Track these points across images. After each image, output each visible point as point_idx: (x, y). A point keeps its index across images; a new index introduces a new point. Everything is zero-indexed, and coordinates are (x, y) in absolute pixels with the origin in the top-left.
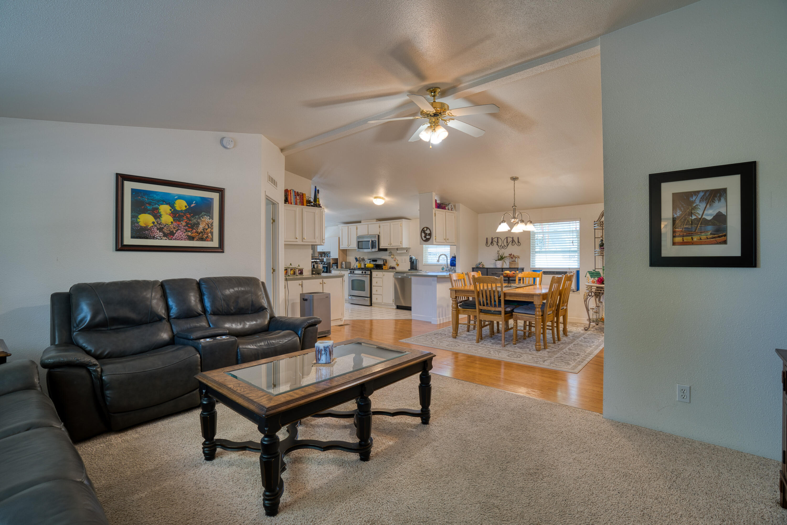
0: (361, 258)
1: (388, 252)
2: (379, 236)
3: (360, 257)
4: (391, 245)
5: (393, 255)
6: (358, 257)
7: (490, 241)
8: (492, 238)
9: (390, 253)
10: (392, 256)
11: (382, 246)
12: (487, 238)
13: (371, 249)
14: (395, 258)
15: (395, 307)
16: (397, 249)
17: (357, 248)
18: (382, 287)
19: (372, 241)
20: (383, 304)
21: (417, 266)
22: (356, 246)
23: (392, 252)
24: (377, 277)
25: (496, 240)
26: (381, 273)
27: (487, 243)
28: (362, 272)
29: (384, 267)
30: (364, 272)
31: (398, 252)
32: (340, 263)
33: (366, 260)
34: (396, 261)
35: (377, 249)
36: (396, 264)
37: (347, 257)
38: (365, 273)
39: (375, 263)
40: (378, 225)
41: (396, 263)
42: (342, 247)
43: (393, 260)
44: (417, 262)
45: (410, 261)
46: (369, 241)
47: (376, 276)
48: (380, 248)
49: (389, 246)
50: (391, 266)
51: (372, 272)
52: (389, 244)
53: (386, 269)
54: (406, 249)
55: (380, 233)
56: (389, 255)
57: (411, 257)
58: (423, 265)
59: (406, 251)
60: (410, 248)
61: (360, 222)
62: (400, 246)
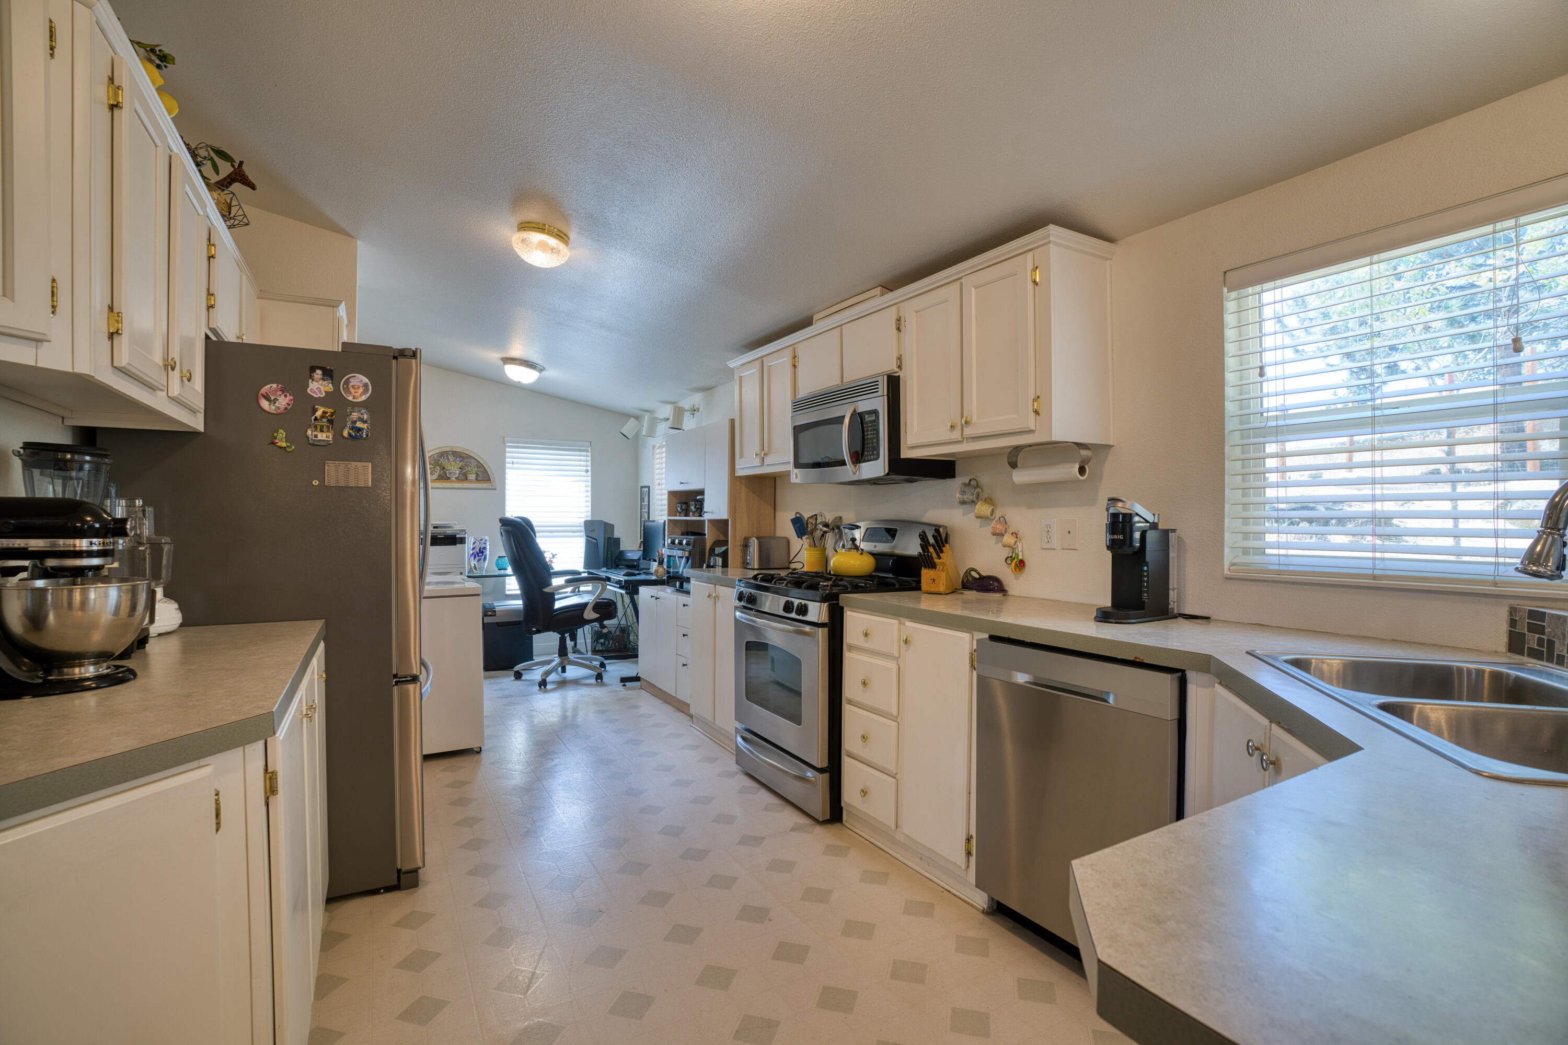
0: (826, 518)
1: (953, 486)
2: (894, 383)
4: (968, 431)
5: (989, 501)
6: (807, 515)
9: (973, 485)
10: (983, 508)
11: (912, 441)
13: (849, 464)
14: (1003, 520)
15: (982, 902)
16: (1013, 458)
17: (790, 466)
18: (895, 717)
21: (1173, 582)
23: (985, 479)
24: (869, 645)
26: (894, 622)
28: (788, 607)
29: (926, 574)
30: (797, 603)
31: (1020, 477)
32: (739, 542)
34: (1007, 539)
35: (876, 468)
36: (1009, 560)
37: (778, 514)
38: (803, 610)
40: (892, 314)
41: (1006, 552)
42: (748, 466)
43: (988, 529)
44: (1172, 555)
45: (1113, 546)
46: (842, 420)
47: (861, 642)
48: (906, 453)
49: (956, 435)
50: (973, 573)
51: (841, 604)
52: (952, 427)
53: (936, 590)
54: (1084, 453)
55: (900, 358)
56: (963, 503)
57: (1124, 515)
58: (1228, 579)
59: (1077, 466)
60: (1109, 447)
61: (806, 322)
62: (1031, 431)
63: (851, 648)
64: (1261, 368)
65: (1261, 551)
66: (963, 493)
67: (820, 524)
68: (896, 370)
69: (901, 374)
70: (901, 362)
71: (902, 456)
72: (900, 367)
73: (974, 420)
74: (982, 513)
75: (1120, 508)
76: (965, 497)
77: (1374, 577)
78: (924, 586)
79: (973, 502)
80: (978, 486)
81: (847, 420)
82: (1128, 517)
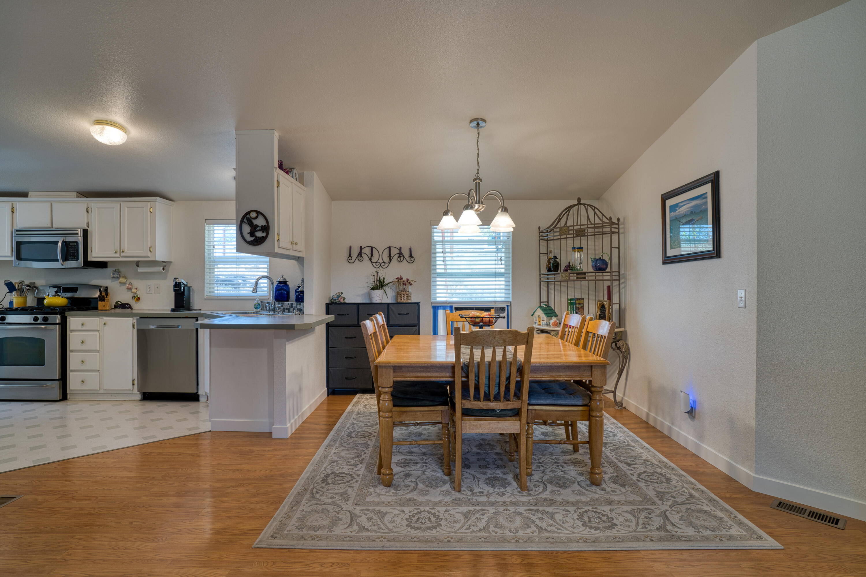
0: (27, 282)
1: (109, 271)
2: (85, 232)
3: (22, 283)
4: (122, 254)
5: (124, 277)
6: (15, 281)
7: (355, 254)
8: (361, 247)
9: (117, 271)
10: (122, 280)
11: (94, 255)
12: (350, 247)
13: (61, 261)
14: (130, 284)
15: (139, 397)
16: (138, 264)
17: (13, 259)
18: (98, 351)
19: (65, 244)
20: (102, 391)
21: (191, 301)
22: (9, 254)
23: (122, 269)
24: (84, 328)
25: (367, 251)
26: (98, 318)
27: (350, 256)
28: (36, 319)
29: (100, 304)
30: (40, 317)
31: (140, 270)
33: (41, 288)
34: (134, 290)
35: (78, 263)
36: (133, 297)
38: (45, 319)
39: (69, 295)
40: (84, 206)
41: (132, 295)
43: (124, 287)
44: (191, 293)
45: (175, 291)
46: (56, 243)
47: (80, 328)
48: (90, 259)
49: (117, 255)
50: (119, 303)
51: (66, 315)
52: (116, 252)
53: (105, 309)
54: (164, 264)
55: (88, 223)
56: (113, 277)
57: (179, 283)
58: (205, 299)
59: (162, 268)
60: (171, 262)
62: (149, 257)
63: (72, 331)
64: (214, 246)
65: (213, 292)
66: (114, 274)
67: (25, 285)
68: (86, 227)
69: (89, 229)
70: (88, 225)
71: (89, 260)
72: (88, 226)
73: (126, 251)
74: (122, 281)
75: (177, 281)
76: (114, 276)
77: (237, 297)
78: (100, 308)
79: (118, 277)
80: (119, 272)
81: (60, 244)
82: (180, 283)
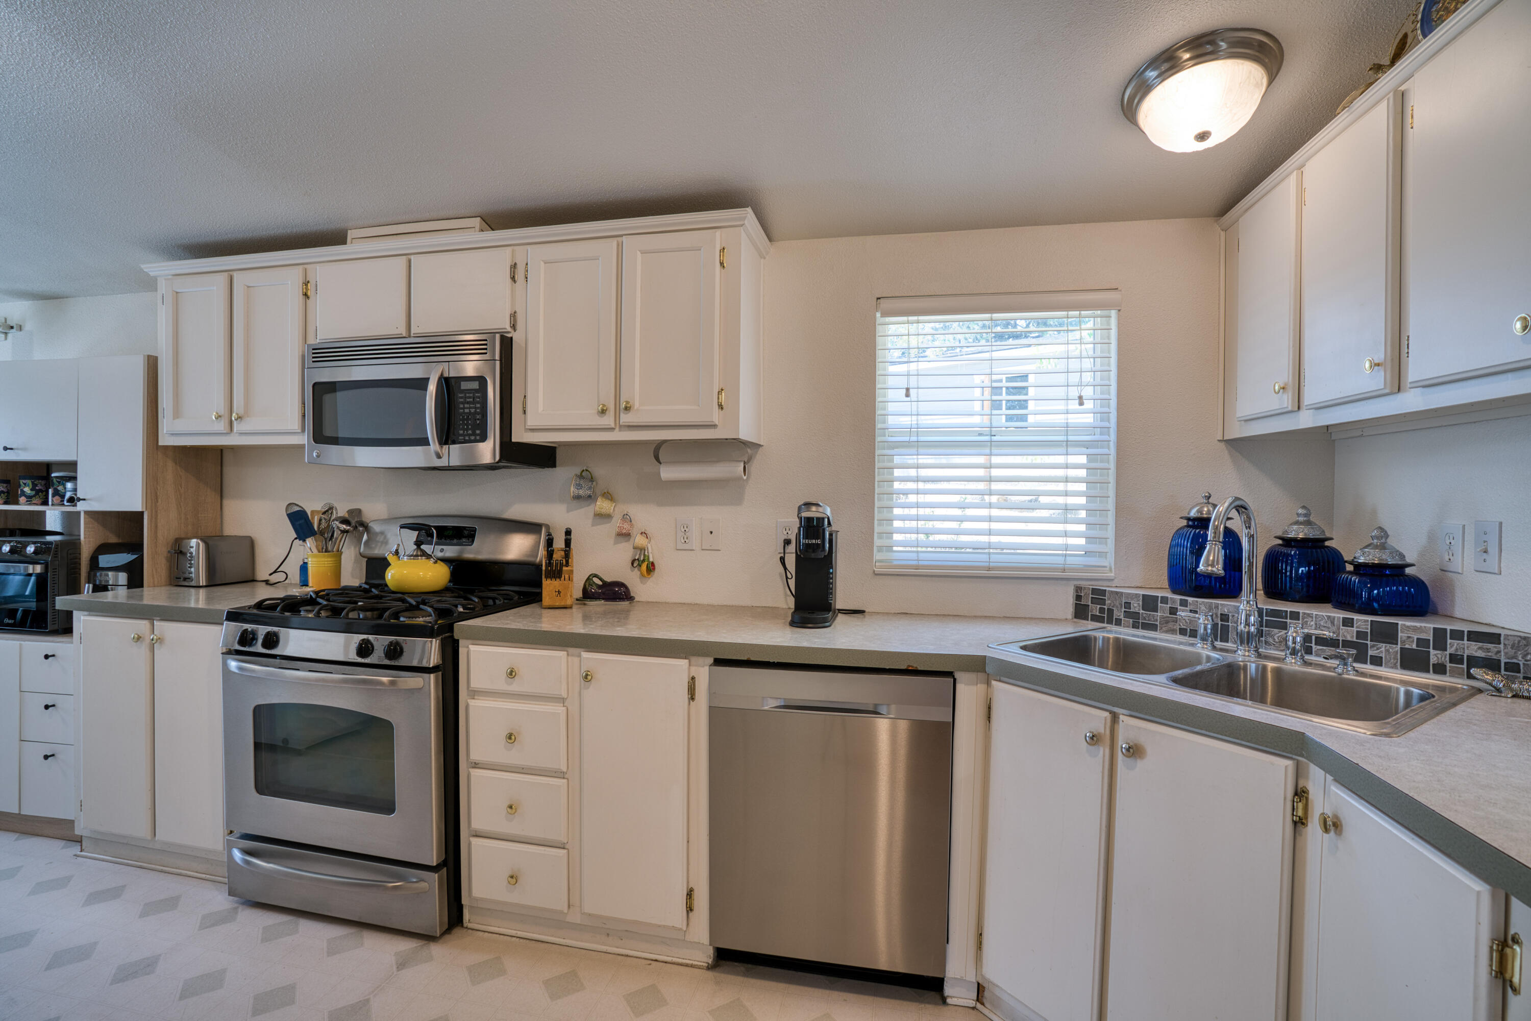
0: (342, 511)
2: (507, 344)
3: (330, 510)
4: (626, 418)
5: (608, 496)
6: (312, 506)
9: (586, 477)
10: (603, 505)
11: (531, 422)
13: (434, 446)
14: (626, 518)
16: (657, 451)
17: (304, 439)
18: (561, 775)
19: (448, 385)
20: (574, 918)
22: (294, 423)
23: (600, 471)
24: (515, 686)
26: (561, 654)
28: (364, 649)
29: (549, 586)
30: (380, 642)
31: (668, 473)
32: (163, 550)
33: (376, 527)
34: (640, 540)
35: (487, 451)
36: (636, 563)
37: (226, 502)
38: (394, 651)
39: (450, 551)
40: (504, 258)
41: (632, 554)
42: (178, 432)
43: (609, 529)
46: (421, 384)
47: (501, 684)
48: (519, 435)
49: (608, 420)
50: (596, 580)
51: (456, 637)
52: (603, 412)
53: (563, 604)
54: (747, 452)
55: (513, 316)
56: (578, 498)
57: (818, 519)
58: (876, 574)
59: (740, 466)
60: (760, 446)
61: (336, 238)
62: (714, 426)
63: (474, 694)
64: (908, 389)
66: (579, 486)
67: (336, 519)
68: (509, 329)
69: (517, 337)
70: (515, 321)
71: (513, 440)
72: (514, 327)
73: (637, 405)
74: (603, 511)
75: (813, 513)
76: (581, 492)
78: (547, 599)
79: (590, 496)
80: (592, 479)
81: (432, 387)
82: (814, 520)
